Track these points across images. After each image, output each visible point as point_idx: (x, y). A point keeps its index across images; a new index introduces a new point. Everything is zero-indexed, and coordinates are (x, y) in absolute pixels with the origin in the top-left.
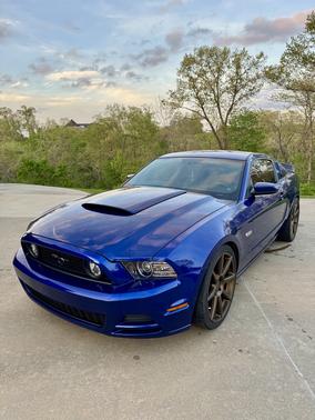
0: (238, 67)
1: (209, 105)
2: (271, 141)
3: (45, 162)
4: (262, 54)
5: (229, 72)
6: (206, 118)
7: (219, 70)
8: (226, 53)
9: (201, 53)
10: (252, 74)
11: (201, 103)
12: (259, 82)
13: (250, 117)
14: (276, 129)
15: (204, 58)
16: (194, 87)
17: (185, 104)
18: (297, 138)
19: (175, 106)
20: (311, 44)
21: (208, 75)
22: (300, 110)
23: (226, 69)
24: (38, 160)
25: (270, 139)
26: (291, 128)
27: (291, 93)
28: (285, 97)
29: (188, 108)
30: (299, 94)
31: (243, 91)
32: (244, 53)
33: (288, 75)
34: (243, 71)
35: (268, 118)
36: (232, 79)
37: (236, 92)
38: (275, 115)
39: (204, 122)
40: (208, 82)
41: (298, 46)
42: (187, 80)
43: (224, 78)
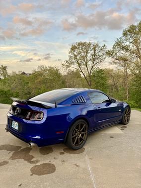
0: (95, 50)
1: (83, 66)
2: (110, 82)
3: (9, 91)
4: (105, 45)
5: (91, 52)
6: (82, 72)
7: (87, 52)
8: (90, 44)
9: (79, 44)
10: (101, 54)
11: (79, 66)
12: (104, 57)
13: (101, 71)
14: (112, 76)
15: (81, 46)
16: (76, 59)
17: (72, 66)
18: (121, 80)
19: (68, 66)
20: (125, 41)
21: (82, 53)
22: (122, 69)
23: (90, 51)
24: (6, 89)
25: (110, 81)
26: (118, 76)
27: (117, 61)
28: (115, 63)
29: (74, 67)
30: (121, 62)
31: (97, 61)
32: (97, 45)
33: (116, 54)
34: (97, 52)
35: (109, 72)
36: (92, 56)
37: (94, 61)
38: (111, 70)
40: (82, 57)
41: (119, 42)
42: (73, 55)
43: (89, 55)
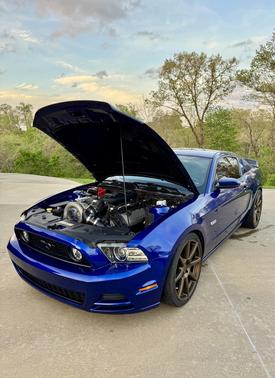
0: (213, 71)
1: (188, 104)
2: (243, 137)
3: (40, 153)
4: (234, 60)
5: (205, 74)
6: (185, 115)
7: (196, 73)
8: (203, 58)
9: (180, 58)
10: (226, 77)
11: (181, 103)
12: (232, 83)
13: (224, 115)
14: (247, 125)
15: (184, 62)
16: (174, 88)
17: (166, 103)
18: (266, 134)
19: (156, 104)
21: (187, 77)
22: (268, 108)
23: (203, 72)
24: (34, 151)
25: (243, 135)
26: (261, 125)
27: (260, 94)
28: (254, 97)
29: (169, 106)
30: (267, 95)
31: (217, 92)
32: (218, 59)
33: (257, 78)
34: (217, 74)
35: (241, 115)
36: (208, 82)
37: (211, 92)
38: (246, 113)
39: (183, 118)
40: (186, 83)
41: (265, 52)
42: (167, 81)
43: (201, 81)
